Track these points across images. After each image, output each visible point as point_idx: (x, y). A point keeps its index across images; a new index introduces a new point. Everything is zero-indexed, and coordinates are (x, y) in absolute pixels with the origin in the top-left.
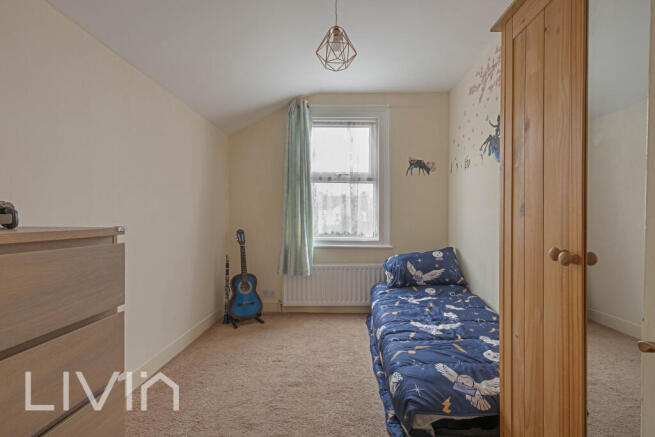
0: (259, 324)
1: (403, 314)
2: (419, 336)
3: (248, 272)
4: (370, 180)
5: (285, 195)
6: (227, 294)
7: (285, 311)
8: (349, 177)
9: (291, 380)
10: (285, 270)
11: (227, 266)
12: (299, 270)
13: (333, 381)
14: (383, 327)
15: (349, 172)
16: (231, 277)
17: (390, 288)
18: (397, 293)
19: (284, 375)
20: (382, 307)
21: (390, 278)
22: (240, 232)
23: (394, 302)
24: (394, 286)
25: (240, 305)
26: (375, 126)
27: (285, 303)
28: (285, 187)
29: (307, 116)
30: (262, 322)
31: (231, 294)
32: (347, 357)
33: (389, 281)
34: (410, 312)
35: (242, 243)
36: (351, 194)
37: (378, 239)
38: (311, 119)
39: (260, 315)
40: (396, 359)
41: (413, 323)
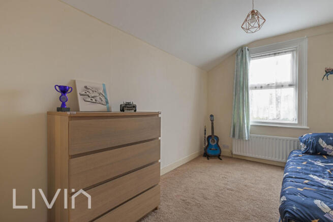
0: (220, 160)
1: (305, 169)
2: (312, 183)
3: (215, 135)
4: (290, 85)
5: (234, 97)
6: (205, 143)
7: (233, 156)
8: (275, 85)
9: (228, 187)
10: (234, 136)
11: (205, 130)
12: (241, 136)
13: (252, 194)
14: (287, 174)
15: (275, 83)
16: (207, 136)
17: (303, 154)
18: (308, 158)
19: (227, 184)
20: (291, 163)
21: (303, 147)
22: (212, 116)
23: (302, 162)
24: (307, 153)
25: (211, 149)
26: (295, 52)
27: (234, 153)
28: (234, 93)
29: (247, 55)
30: (221, 159)
31: (207, 144)
32: (264, 186)
33: (303, 149)
34: (312, 169)
35: (212, 121)
36: (276, 95)
37: (297, 122)
38: (250, 56)
39: (220, 156)
40: (287, 190)
41: (311, 176)
